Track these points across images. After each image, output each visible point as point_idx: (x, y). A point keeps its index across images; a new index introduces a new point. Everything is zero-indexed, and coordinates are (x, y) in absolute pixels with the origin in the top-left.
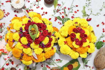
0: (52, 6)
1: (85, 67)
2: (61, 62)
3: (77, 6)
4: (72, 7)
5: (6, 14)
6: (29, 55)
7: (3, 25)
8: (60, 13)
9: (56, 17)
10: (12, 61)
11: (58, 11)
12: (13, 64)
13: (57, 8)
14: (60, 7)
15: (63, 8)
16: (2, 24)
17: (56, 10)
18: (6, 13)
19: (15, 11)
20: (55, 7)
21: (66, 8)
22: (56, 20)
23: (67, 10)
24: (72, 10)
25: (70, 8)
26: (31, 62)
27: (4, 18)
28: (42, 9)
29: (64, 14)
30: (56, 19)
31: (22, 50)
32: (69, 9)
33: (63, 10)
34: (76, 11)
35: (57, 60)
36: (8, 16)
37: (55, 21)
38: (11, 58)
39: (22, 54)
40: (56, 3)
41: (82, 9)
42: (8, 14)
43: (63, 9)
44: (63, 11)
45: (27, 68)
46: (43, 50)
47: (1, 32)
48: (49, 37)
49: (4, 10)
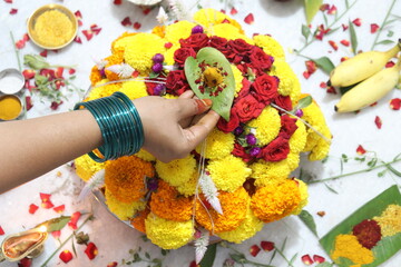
0: (293, 11)
4: (390, 18)
5: (85, 32)
6: (181, 191)
7: (66, 75)
8: (332, 44)
9: (312, 62)
10: (91, 240)
11: (322, 33)
12: (92, 257)
13: (318, 19)
14: (331, 19)
15: (347, 24)
16: (61, 70)
17: (313, 30)
18: (87, 26)
19: (126, 22)
20: (308, 16)
21: (358, 25)
22: (310, 72)
23: (362, 33)
24: (391, 34)
25: (380, 24)
26: (185, 230)
27: (76, 45)
28: (249, 19)
29: (349, 48)
30: (311, 68)
31: (153, 163)
32: (374, 28)
33: (347, 31)
35: (306, 258)
36: (95, 37)
37: (307, 78)
38: (86, 229)
39: (149, 180)
42: (96, 30)
43: (345, 29)
44: (346, 36)
46: (249, 170)
47: (55, 106)
48: (280, 113)
49: (78, 14)
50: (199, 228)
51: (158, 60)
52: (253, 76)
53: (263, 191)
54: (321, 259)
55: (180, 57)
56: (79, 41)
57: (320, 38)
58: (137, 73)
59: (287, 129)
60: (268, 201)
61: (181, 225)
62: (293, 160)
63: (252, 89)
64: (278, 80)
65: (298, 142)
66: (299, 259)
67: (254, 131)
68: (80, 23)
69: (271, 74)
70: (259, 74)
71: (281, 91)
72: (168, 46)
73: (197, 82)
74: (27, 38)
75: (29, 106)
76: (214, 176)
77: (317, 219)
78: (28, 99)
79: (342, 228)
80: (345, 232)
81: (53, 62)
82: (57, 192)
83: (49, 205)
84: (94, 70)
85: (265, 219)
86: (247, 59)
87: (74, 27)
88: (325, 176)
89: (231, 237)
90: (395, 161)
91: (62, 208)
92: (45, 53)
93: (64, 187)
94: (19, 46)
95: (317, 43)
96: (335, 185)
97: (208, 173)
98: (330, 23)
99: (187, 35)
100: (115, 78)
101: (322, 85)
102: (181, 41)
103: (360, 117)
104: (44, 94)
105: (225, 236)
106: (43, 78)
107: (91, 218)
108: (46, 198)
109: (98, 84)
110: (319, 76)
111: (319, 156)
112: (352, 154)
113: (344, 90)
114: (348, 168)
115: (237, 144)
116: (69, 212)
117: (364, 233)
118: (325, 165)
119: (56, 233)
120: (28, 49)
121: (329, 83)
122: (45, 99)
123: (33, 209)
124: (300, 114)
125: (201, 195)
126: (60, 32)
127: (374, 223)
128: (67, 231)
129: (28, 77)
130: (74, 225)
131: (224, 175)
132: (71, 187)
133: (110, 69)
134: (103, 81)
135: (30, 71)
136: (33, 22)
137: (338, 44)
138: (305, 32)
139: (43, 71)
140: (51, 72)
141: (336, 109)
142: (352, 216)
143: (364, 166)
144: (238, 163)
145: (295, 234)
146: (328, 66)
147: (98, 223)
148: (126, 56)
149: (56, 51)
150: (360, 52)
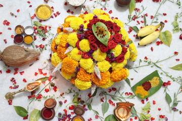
0: (125, 10)
1: (172, 111)
2: (133, 98)
3: (165, 14)
4: (157, 14)
5: (54, 14)
6: (88, 71)
7: (48, 29)
8: (138, 22)
9: (131, 27)
10: (55, 85)
11: (135, 18)
12: (55, 91)
13: (133, 13)
14: (138, 13)
15: (143, 15)
16: (46, 27)
17: (132, 17)
18: (55, 12)
19: (68, 11)
20: (130, 12)
21: (147, 16)
22: (130, 32)
23: (148, 19)
24: (157, 19)
25: (154, 16)
26: (89, 84)
27: (51, 18)
28: (110, 12)
29: (144, 24)
30: (131, 30)
31: (79, 62)
32: (152, 17)
34: (164, 22)
35: (126, 93)
36: (58, 16)
38: (54, 82)
39: (77, 67)
40: (133, 6)
41: (173, 20)
42: (58, 13)
43: (142, 17)
44: (143, 19)
45: (78, 101)
46: (111, 65)
47: (44, 39)
48: (122, 46)
49: (52, 8)
50: (93, 84)
51: (82, 27)
52: (114, 34)
53: (115, 72)
54: (131, 94)
55: (89, 26)
56: (53, 17)
57: (134, 20)
58: (74, 31)
59: (124, 51)
60: (116, 75)
61: (87, 83)
62: (125, 62)
63: (113, 38)
64: (122, 35)
65: (127, 56)
66: (124, 94)
67: (113, 53)
68: (53, 11)
69: (119, 33)
70: (116, 33)
71: (123, 39)
72: (85, 22)
73: (96, 32)
74: (35, 15)
75: (35, 39)
76: (99, 67)
77: (131, 81)
78: (35, 36)
79: (139, 84)
80: (140, 85)
81: (43, 24)
82: (44, 68)
83: (42, 73)
84: (59, 28)
85: (115, 81)
86: (112, 28)
87: (51, 13)
88: (134, 66)
89: (103, 87)
90: (157, 62)
91: (46, 74)
92: (41, 21)
93: (46, 67)
94: (32, 18)
95: (133, 21)
96: (137, 70)
97: (97, 66)
98: (137, 15)
99: (92, 18)
100: (66, 32)
101: (134, 36)
102: (90, 21)
103: (146, 47)
104: (40, 35)
105: (101, 87)
106: (40, 29)
107: (55, 78)
108: (40, 70)
109: (60, 33)
110: (133, 33)
111: (133, 60)
112: (143, 59)
113: (141, 38)
114: (142, 64)
115: (107, 57)
116: (48, 75)
117: (145, 86)
118: (134, 63)
119: (44, 82)
120: (35, 19)
121: (137, 35)
122: (41, 37)
123: (36, 74)
124: (128, 47)
125: (95, 73)
126: (46, 14)
127: (149, 82)
128: (47, 82)
129: (35, 29)
130: (50, 80)
131: (102, 67)
132: (49, 67)
133: (65, 29)
134: (62, 33)
135: (36, 27)
136: (37, 10)
137: (140, 22)
138: (129, 17)
139: (40, 27)
140: (43, 28)
141: (139, 44)
142: (142, 80)
143: (147, 64)
144: (107, 63)
145: (123, 85)
146: (137, 30)
147: (58, 80)
148: (71, 25)
149: (44, 20)
150: (147, 25)
